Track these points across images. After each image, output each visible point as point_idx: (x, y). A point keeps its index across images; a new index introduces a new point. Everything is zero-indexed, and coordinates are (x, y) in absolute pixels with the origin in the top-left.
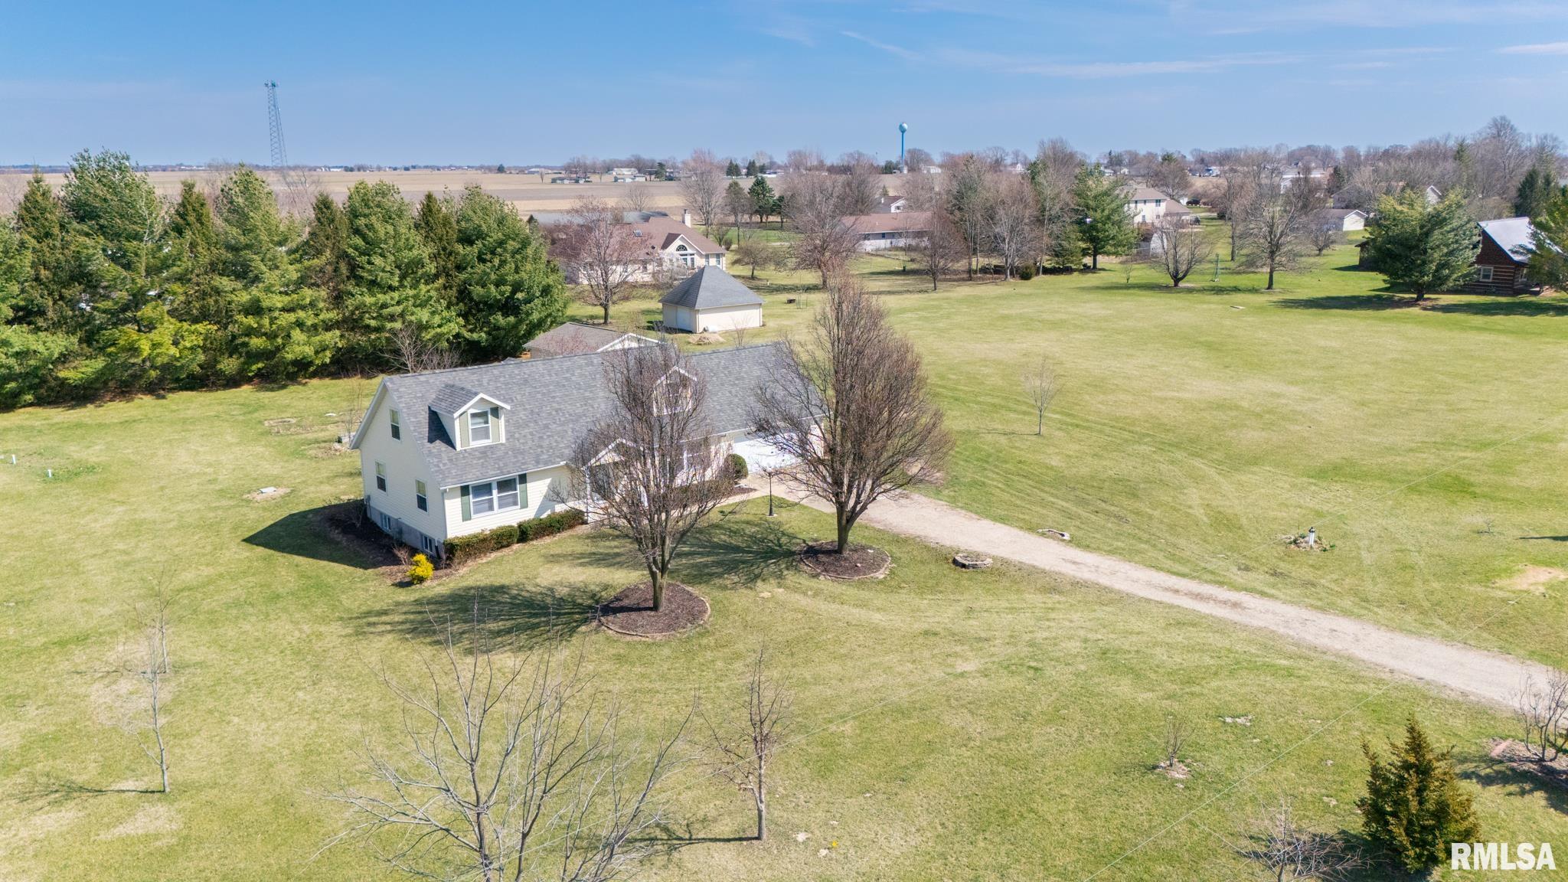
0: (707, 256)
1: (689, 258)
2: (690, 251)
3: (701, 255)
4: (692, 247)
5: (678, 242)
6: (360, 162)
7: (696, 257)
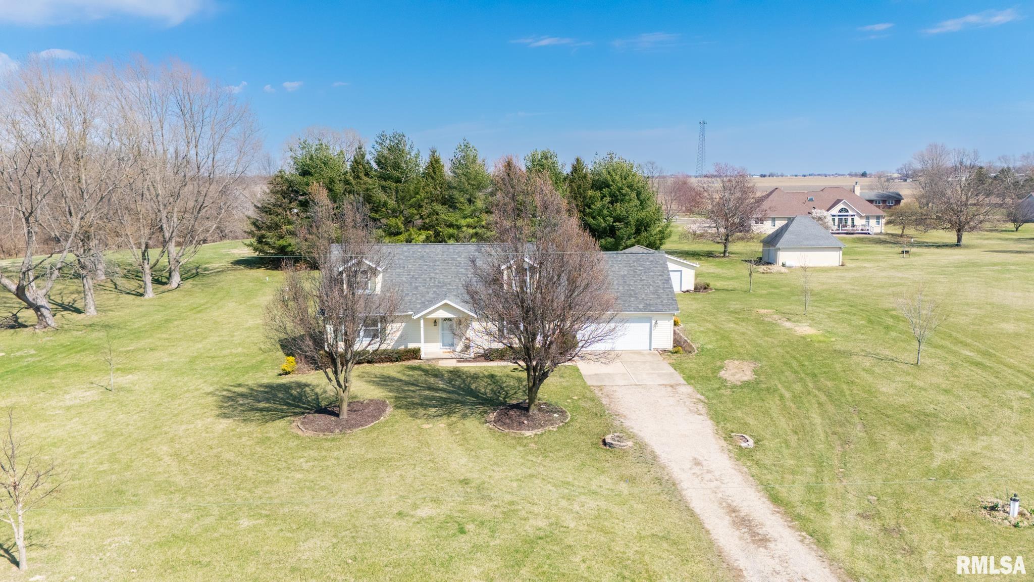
0: (868, 218)
1: (849, 218)
2: (851, 213)
3: (861, 217)
4: (853, 210)
5: (840, 206)
6: (773, 171)
7: (856, 219)
